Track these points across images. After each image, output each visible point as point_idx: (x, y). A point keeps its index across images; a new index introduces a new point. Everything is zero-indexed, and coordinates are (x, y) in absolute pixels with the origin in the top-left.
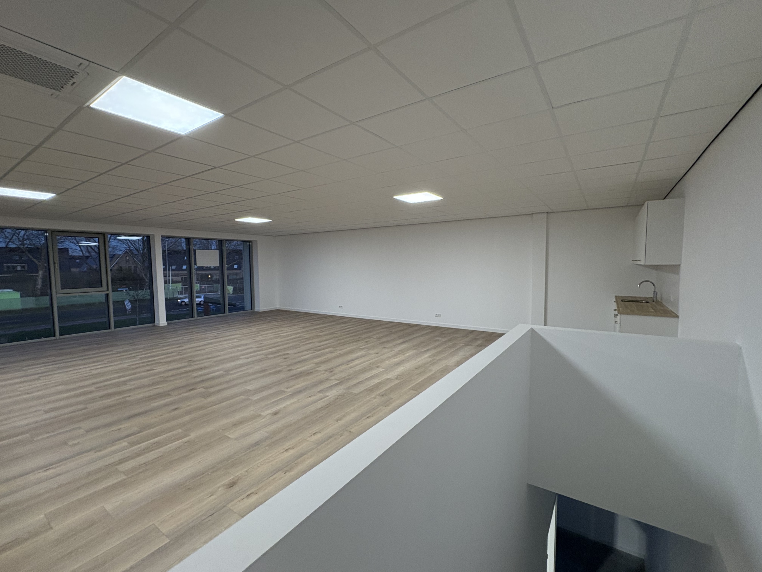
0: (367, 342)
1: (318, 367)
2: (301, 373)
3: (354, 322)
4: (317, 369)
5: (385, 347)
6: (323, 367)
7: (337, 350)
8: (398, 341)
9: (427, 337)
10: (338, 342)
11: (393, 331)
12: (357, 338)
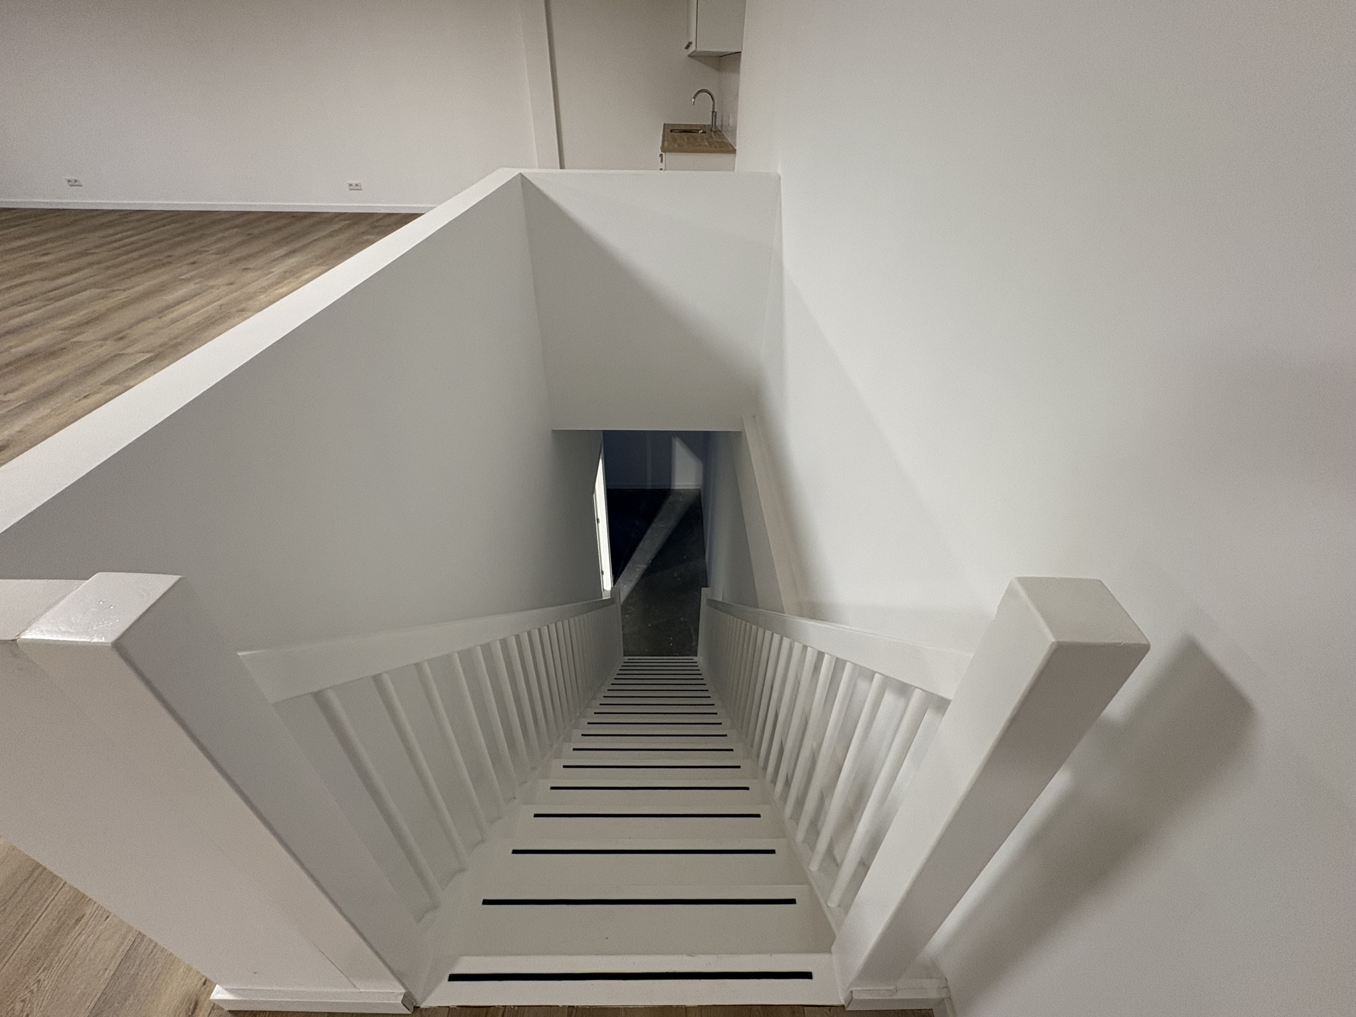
0: (194, 263)
1: (75, 336)
2: (29, 355)
3: (138, 221)
4: (75, 339)
5: (246, 269)
6: (90, 335)
7: (114, 291)
8: (276, 252)
9: (343, 236)
10: (111, 272)
11: (256, 232)
12: (160, 257)
